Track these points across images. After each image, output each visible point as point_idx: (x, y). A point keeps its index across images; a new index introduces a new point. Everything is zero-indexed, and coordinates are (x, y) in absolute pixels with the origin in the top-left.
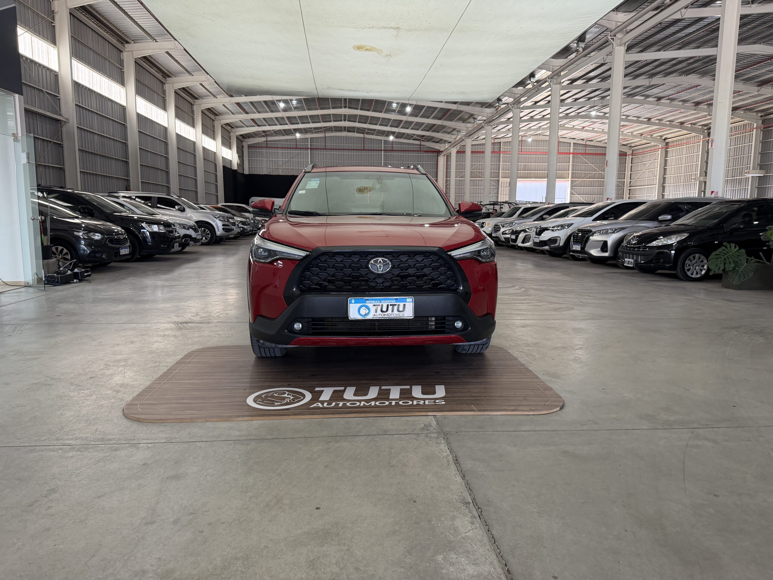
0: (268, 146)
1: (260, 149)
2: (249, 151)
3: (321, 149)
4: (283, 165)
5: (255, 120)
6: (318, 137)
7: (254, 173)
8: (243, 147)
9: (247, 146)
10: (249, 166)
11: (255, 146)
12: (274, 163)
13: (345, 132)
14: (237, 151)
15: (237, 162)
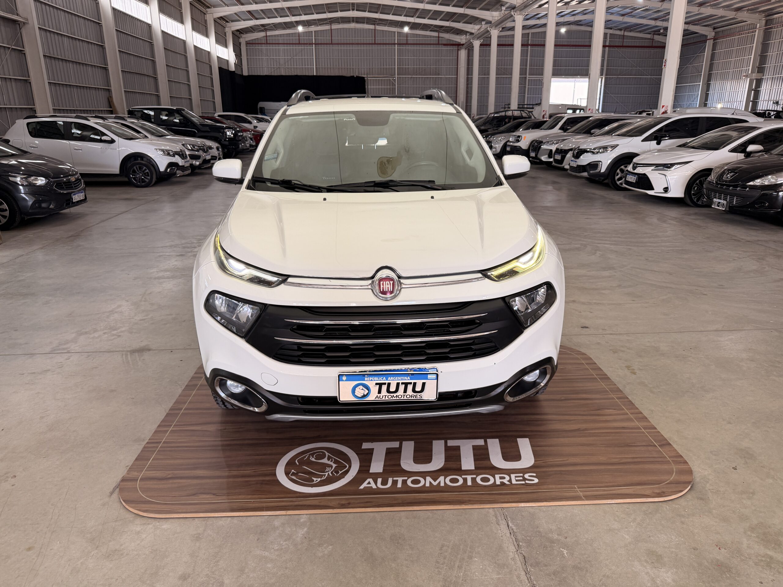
0: (268, 42)
1: (260, 45)
2: (247, 49)
3: (327, 44)
4: (285, 63)
5: (252, 12)
6: (324, 30)
7: (253, 74)
8: (240, 44)
9: (244, 43)
10: (248, 65)
11: (254, 42)
12: (275, 62)
13: (354, 24)
14: (235, 49)
15: (235, 62)
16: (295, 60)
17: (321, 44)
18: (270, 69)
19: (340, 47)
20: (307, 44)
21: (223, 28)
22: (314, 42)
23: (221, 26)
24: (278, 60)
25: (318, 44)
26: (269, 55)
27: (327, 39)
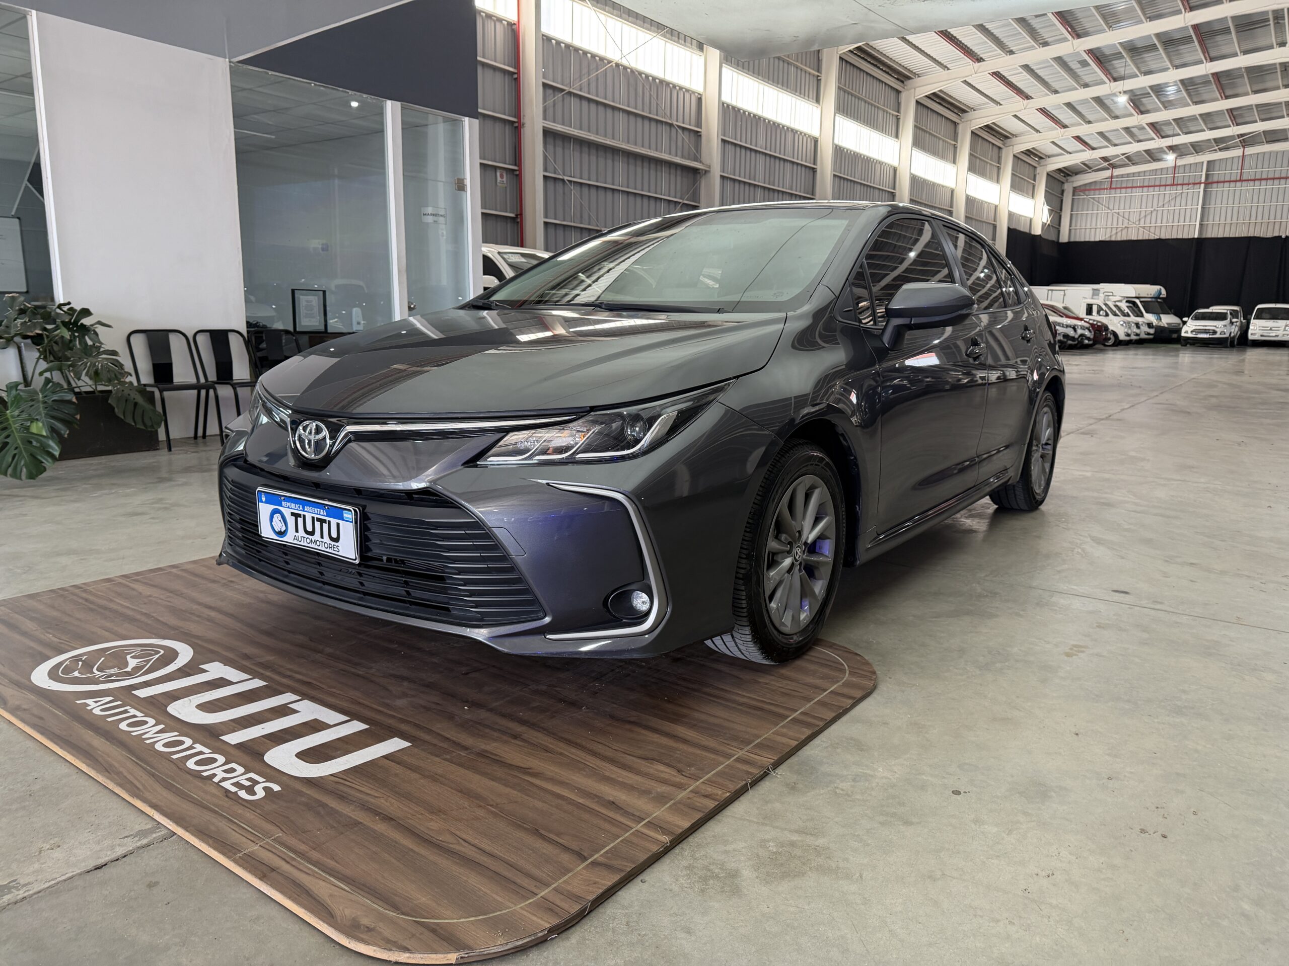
0: (1113, 186)
1: (1097, 192)
2: (1073, 199)
3: (1230, 182)
6: (1226, 159)
7: (1078, 240)
8: (1063, 192)
9: (1071, 191)
10: (1071, 226)
11: (1088, 188)
12: (1121, 218)
14: (1048, 201)
15: (1045, 221)
16: (1160, 213)
17: (1218, 182)
18: (1109, 230)
19: (1257, 186)
20: (1188, 184)
21: (1031, 169)
22: (1203, 180)
23: (1027, 165)
24: (1126, 216)
25: (1212, 183)
26: (1111, 207)
27: (1235, 173)
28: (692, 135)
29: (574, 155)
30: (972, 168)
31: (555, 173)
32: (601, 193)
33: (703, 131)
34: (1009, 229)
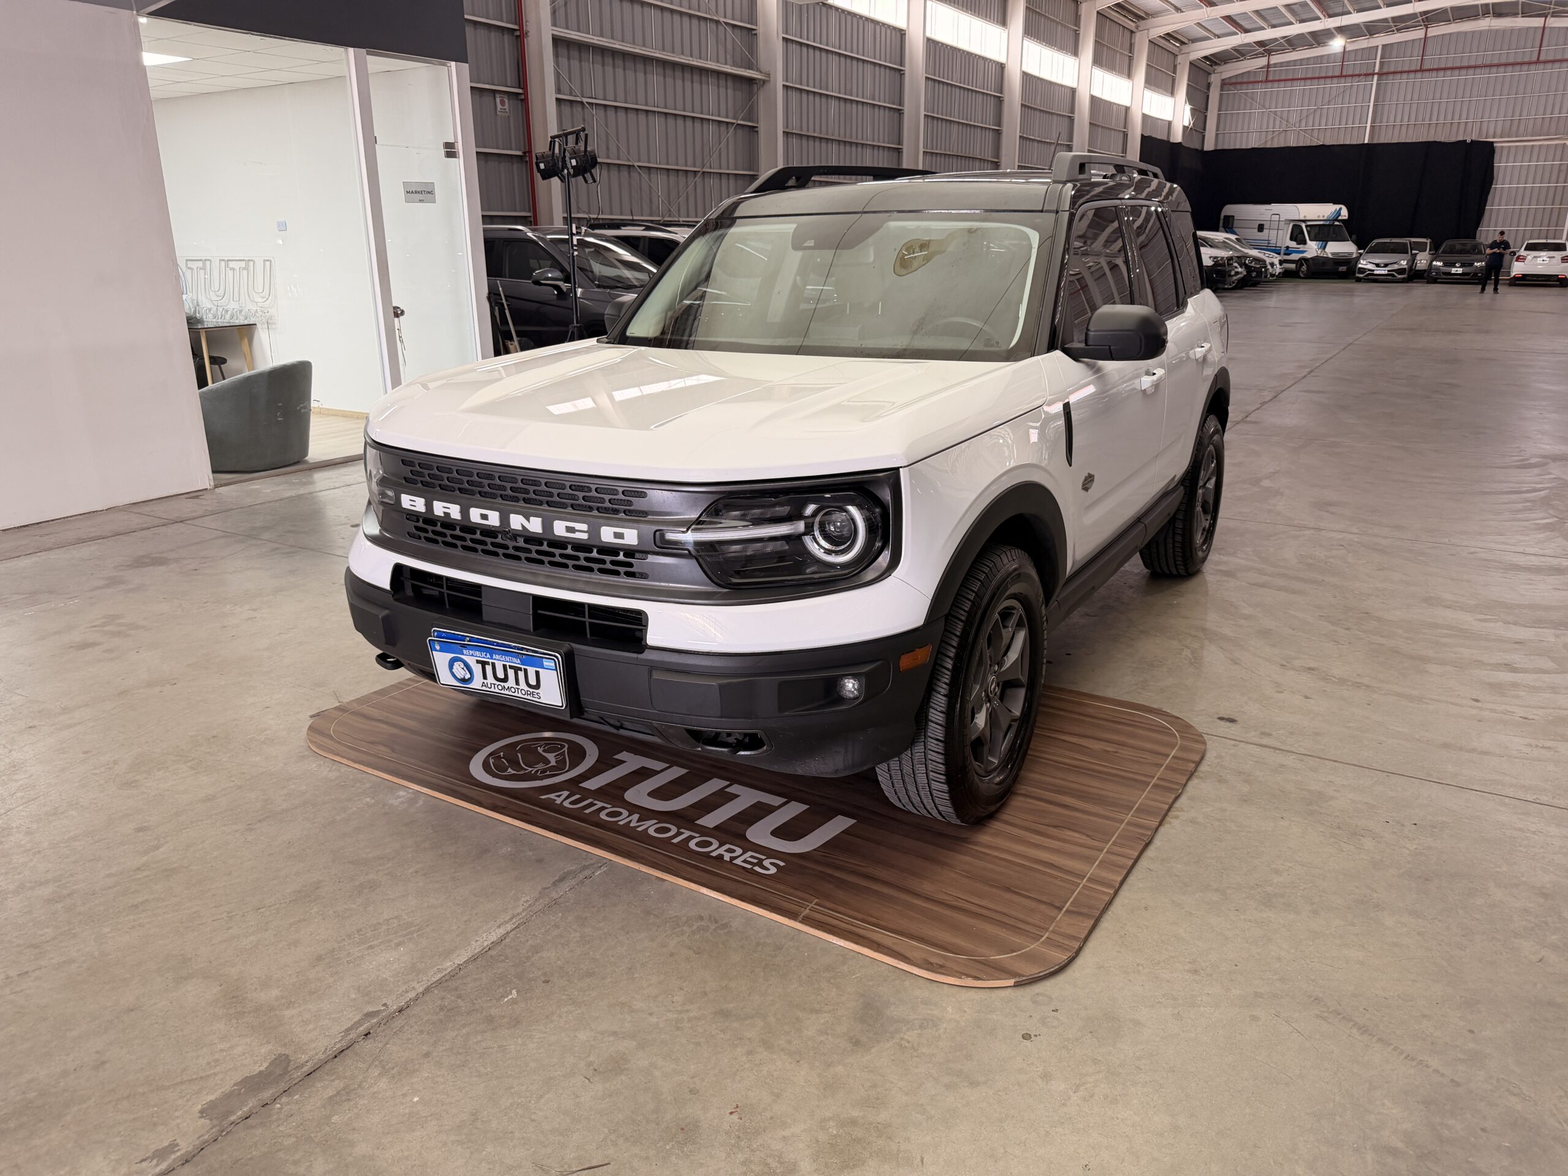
0: (1270, 78)
1: (1250, 86)
2: (1221, 95)
3: (1409, 72)
4: (1300, 121)
5: (1235, 18)
6: (1406, 42)
7: (1226, 147)
8: (1209, 85)
9: (1219, 84)
10: (1217, 129)
11: (1240, 80)
12: (1278, 119)
13: (1488, 19)
14: (1190, 98)
15: (1186, 124)
16: (1325, 111)
17: (1394, 73)
18: (1264, 134)
19: (1440, 77)
20: (1359, 75)
21: (1171, 56)
22: (1377, 71)
23: (1166, 53)
24: (1285, 116)
25: (1387, 73)
26: (1267, 106)
27: (1415, 62)
28: (745, 32)
29: (594, 70)
30: (1098, 61)
31: (571, 95)
32: (632, 116)
33: (760, 30)
34: (1143, 136)
